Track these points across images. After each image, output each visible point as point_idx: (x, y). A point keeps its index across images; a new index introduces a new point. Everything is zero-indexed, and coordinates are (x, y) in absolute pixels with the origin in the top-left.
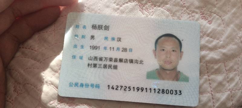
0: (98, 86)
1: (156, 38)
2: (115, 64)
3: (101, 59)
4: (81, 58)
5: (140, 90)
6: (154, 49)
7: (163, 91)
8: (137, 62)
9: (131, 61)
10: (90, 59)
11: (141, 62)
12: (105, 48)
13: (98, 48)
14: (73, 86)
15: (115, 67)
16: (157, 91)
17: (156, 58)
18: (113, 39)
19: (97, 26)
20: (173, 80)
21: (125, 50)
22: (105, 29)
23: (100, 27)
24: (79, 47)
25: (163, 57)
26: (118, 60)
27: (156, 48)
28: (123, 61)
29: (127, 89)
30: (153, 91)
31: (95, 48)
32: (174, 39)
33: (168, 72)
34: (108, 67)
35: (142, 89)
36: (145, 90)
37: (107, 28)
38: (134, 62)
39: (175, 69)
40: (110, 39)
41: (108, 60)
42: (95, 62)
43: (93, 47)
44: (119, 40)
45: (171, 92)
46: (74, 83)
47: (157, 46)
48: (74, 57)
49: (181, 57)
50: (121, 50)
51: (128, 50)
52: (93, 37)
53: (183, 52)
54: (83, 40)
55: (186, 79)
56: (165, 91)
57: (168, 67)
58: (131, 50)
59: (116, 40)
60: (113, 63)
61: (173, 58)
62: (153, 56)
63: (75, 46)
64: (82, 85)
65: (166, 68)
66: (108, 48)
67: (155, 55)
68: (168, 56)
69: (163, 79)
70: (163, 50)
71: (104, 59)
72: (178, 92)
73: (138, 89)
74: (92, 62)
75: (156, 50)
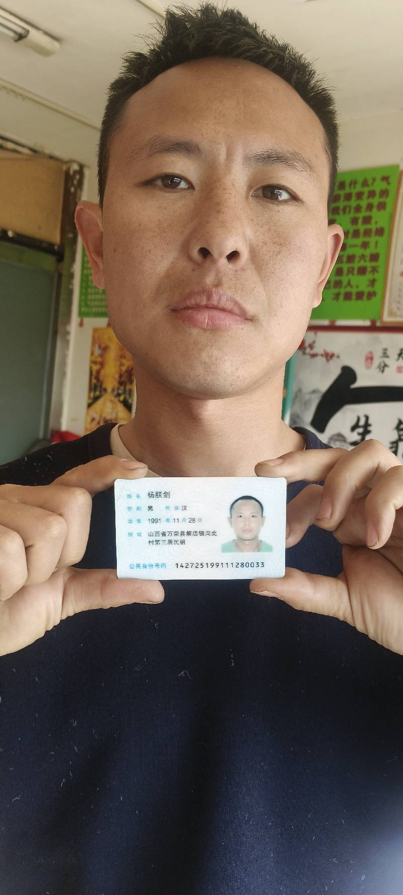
0: (164, 565)
1: (232, 503)
2: (183, 538)
3: (164, 534)
4: (139, 534)
5: (215, 566)
6: (229, 516)
7: (242, 564)
8: (208, 533)
9: (202, 533)
10: (150, 535)
11: (214, 533)
12: (168, 520)
13: (159, 521)
14: (135, 567)
15: (183, 542)
16: (235, 565)
17: (232, 527)
18: (177, 508)
19: (154, 493)
20: (254, 551)
21: (193, 520)
22: (166, 497)
23: (158, 495)
24: (135, 522)
25: (241, 525)
26: (185, 533)
27: (231, 515)
28: (192, 533)
29: (200, 566)
30: (230, 565)
31: (154, 521)
32: (253, 501)
33: (247, 542)
34: (173, 543)
35: (217, 564)
36: (220, 565)
37: (167, 494)
38: (205, 534)
39: (255, 538)
40: (172, 508)
41: (173, 535)
42: (157, 538)
43: (153, 520)
44: (185, 508)
45: (251, 565)
46: (135, 565)
47: (233, 512)
48: (130, 534)
49: (263, 523)
50: (188, 520)
51: (196, 520)
52: (150, 508)
53: (264, 517)
54: (139, 512)
55: (269, 549)
56: (244, 565)
57: (247, 536)
58: (200, 520)
59: (180, 508)
60: (179, 538)
61: (253, 524)
62: (229, 525)
63: (130, 521)
64: (145, 566)
65: (244, 538)
66: (171, 520)
67: (231, 524)
68: (247, 523)
69: (242, 551)
70: (241, 516)
71: (167, 534)
72: (260, 564)
73: (212, 565)
74: (154, 538)
75: (231, 517)
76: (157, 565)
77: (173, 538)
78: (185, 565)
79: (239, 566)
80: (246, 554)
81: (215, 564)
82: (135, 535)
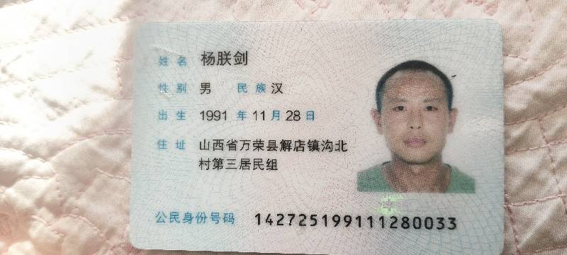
0: (230, 218)
2: (272, 155)
3: (232, 146)
4: (181, 145)
5: (342, 223)
6: (375, 107)
9: (314, 146)
10: (203, 146)
11: (342, 146)
12: (241, 115)
13: (222, 116)
14: (167, 220)
15: (272, 165)
16: (388, 222)
18: (261, 88)
19: (216, 55)
20: (432, 190)
21: (295, 116)
22: (238, 62)
23: (224, 58)
24: (172, 117)
25: (401, 128)
26: (279, 145)
27: (379, 102)
28: (293, 146)
29: (308, 222)
30: (377, 224)
31: (213, 116)
32: (430, 74)
33: (416, 169)
34: (252, 166)
35: (348, 219)
36: (354, 222)
37: (242, 58)
38: (321, 147)
39: (435, 159)
40: (252, 88)
41: (252, 147)
42: (218, 154)
43: (210, 114)
44: (277, 88)
45: (425, 223)
48: (162, 144)
49: (451, 125)
50: (284, 116)
51: (303, 116)
52: (206, 87)
53: (456, 110)
54: (180, 96)
55: (467, 185)
56: (411, 222)
57: (416, 153)
58: (311, 114)
59: (269, 89)
60: (265, 155)
63: (163, 116)
64: (188, 218)
66: (249, 114)
67: (379, 124)
68: (416, 125)
69: (405, 190)
70: (401, 108)
72: (448, 224)
73: (337, 220)
74: (210, 155)
75: (379, 110)
76: (215, 217)
77: (252, 155)
78: (275, 219)
79: (399, 224)
80: (412, 195)
81: (342, 219)
82: (171, 146)
